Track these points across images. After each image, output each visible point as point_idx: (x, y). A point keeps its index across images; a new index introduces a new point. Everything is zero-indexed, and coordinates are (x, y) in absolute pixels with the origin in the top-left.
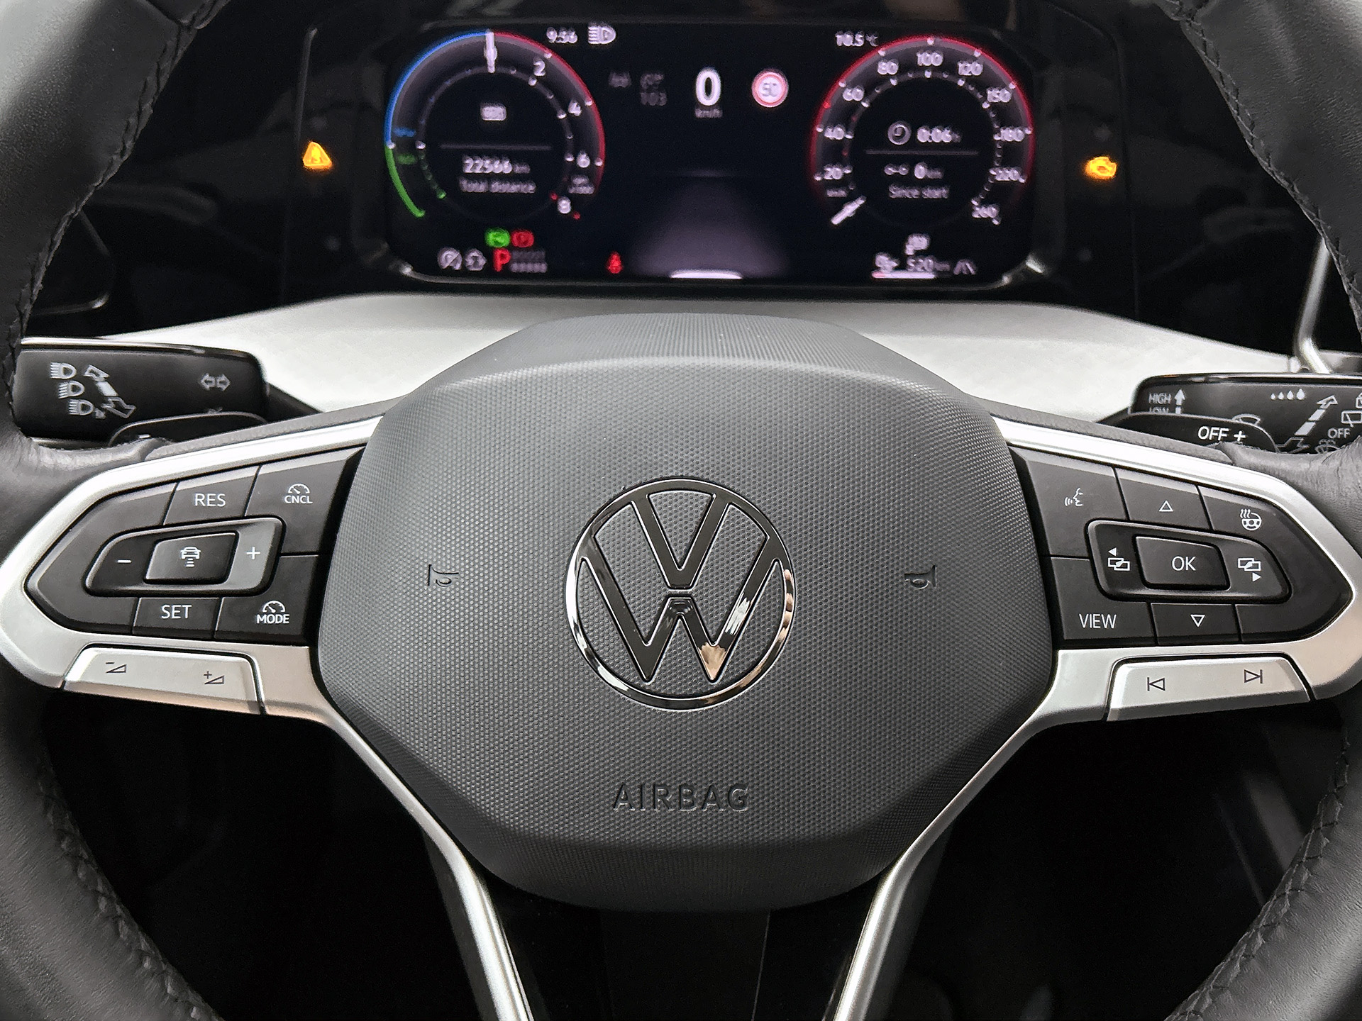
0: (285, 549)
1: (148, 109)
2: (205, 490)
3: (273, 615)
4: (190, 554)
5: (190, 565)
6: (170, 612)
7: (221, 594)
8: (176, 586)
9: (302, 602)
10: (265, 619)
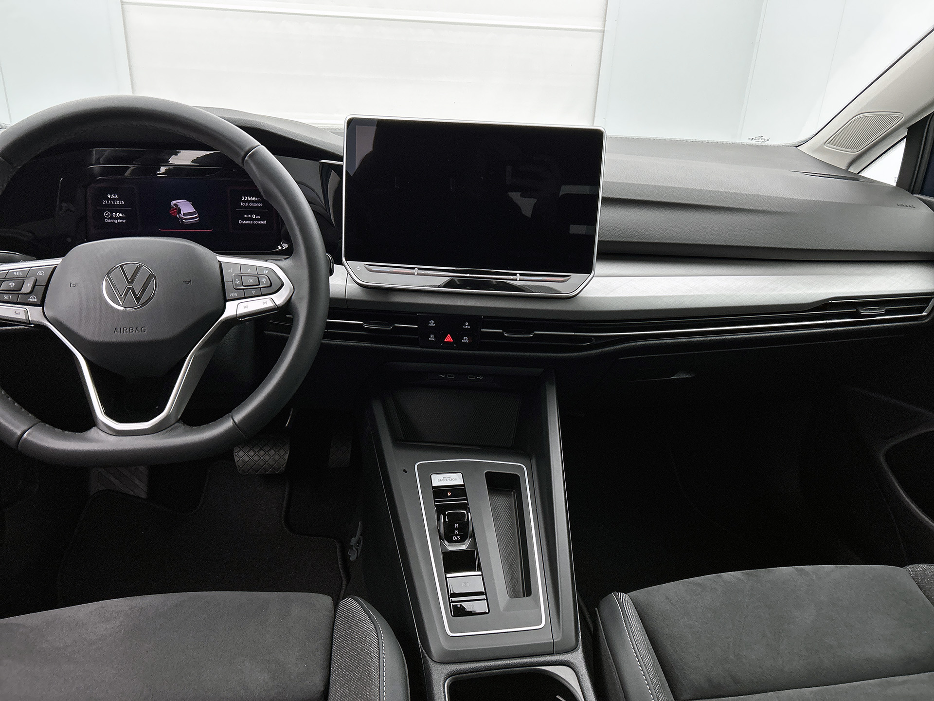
0: (37, 284)
1: (5, 185)
2: (16, 272)
3: (33, 299)
4: (12, 284)
5: (12, 287)
6: (6, 297)
7: (19, 294)
8: (8, 291)
9: (41, 296)
10: (31, 300)
